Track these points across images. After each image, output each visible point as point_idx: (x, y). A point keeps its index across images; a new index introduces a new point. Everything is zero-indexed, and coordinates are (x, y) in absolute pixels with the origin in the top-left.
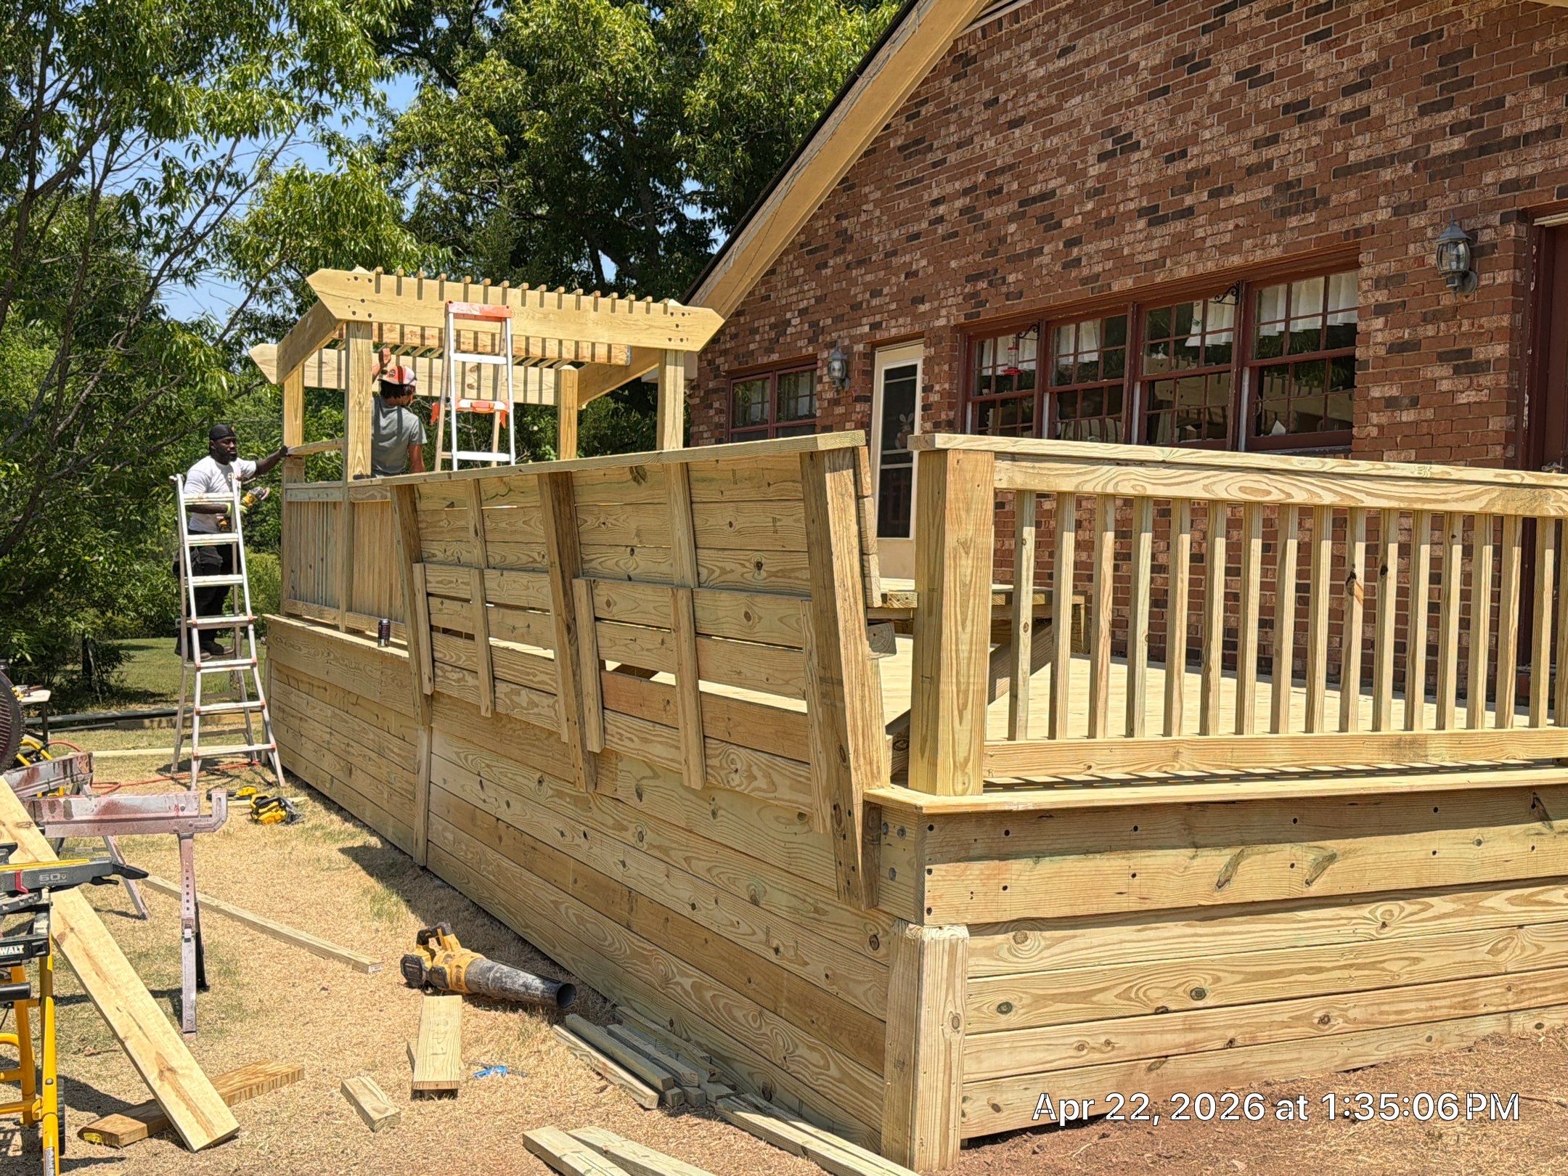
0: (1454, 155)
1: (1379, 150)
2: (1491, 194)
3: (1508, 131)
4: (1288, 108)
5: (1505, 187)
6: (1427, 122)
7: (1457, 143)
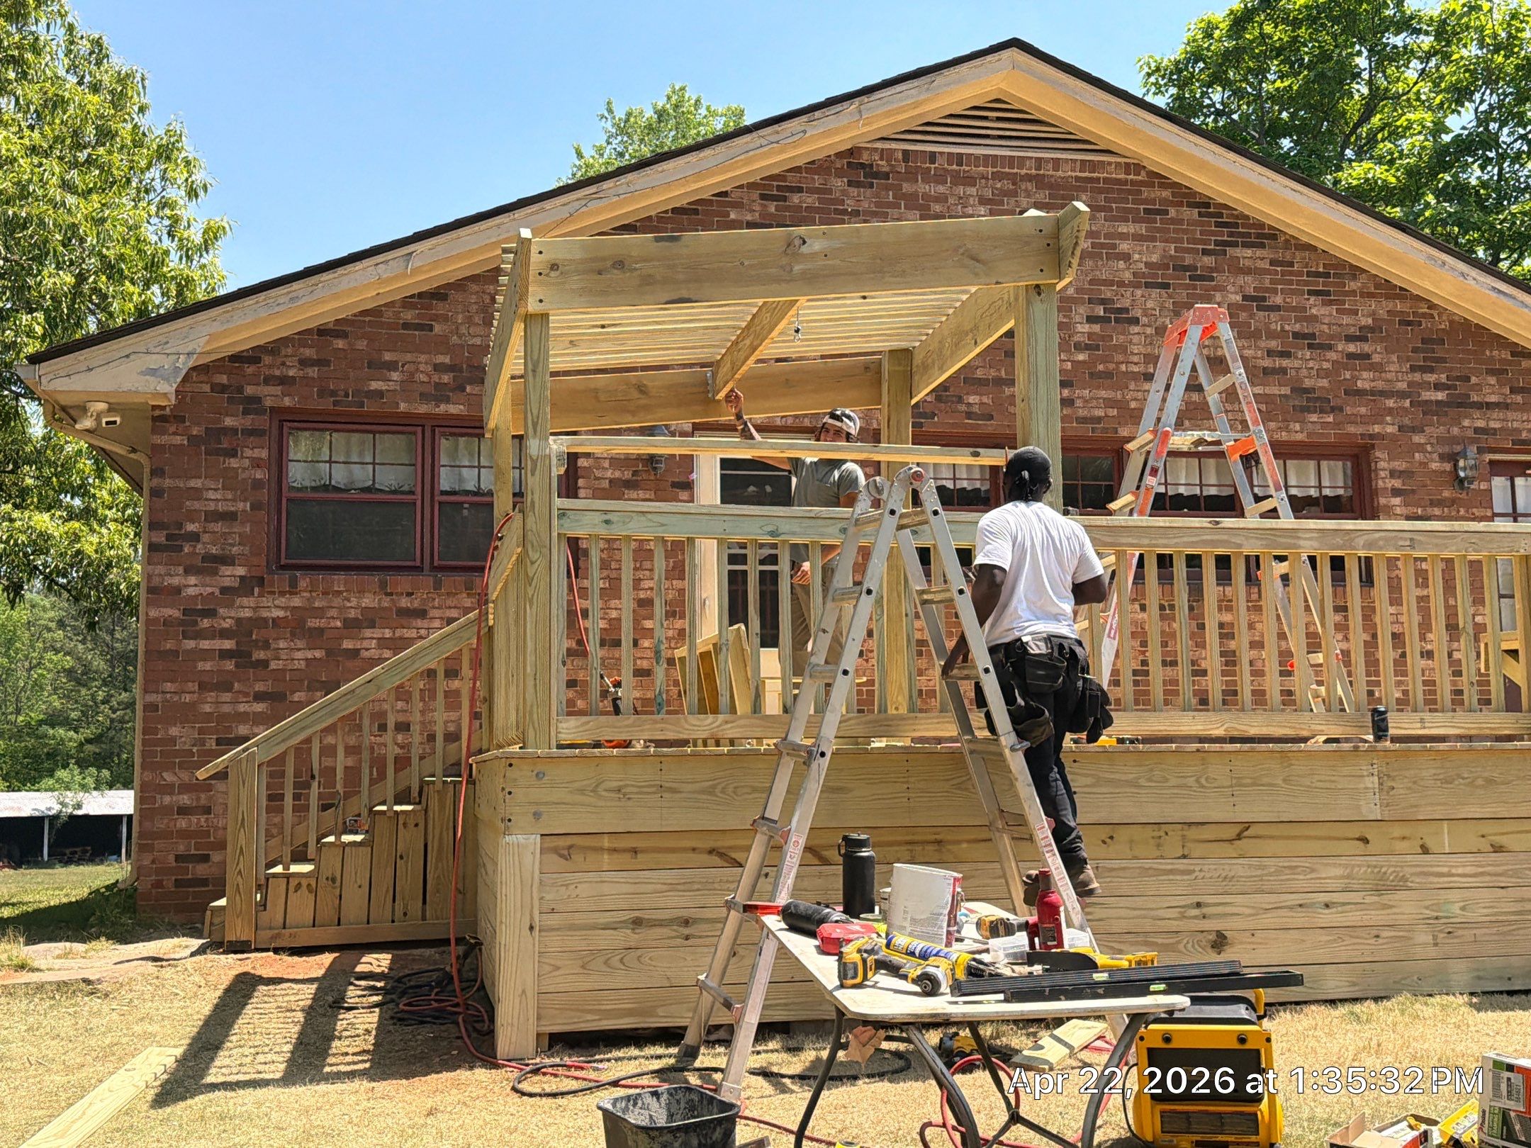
0: (1437, 402)
1: (1380, 385)
2: (1470, 433)
3: (1475, 398)
4: (1296, 335)
5: (1477, 430)
6: (1417, 377)
7: (1441, 396)
